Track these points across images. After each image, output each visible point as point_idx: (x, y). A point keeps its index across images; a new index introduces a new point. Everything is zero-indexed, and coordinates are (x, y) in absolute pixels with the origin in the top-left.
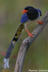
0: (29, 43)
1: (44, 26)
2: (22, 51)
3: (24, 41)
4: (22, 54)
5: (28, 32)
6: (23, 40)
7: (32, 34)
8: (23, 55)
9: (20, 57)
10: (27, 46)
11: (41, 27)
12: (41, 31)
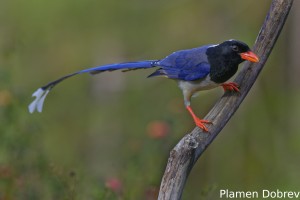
0: (193, 150)
1: (240, 99)
2: (173, 176)
3: (179, 145)
4: (174, 185)
5: (194, 116)
6: (177, 143)
7: (204, 120)
8: (177, 189)
9: (167, 195)
10: (188, 162)
11: (231, 103)
12: (232, 114)
